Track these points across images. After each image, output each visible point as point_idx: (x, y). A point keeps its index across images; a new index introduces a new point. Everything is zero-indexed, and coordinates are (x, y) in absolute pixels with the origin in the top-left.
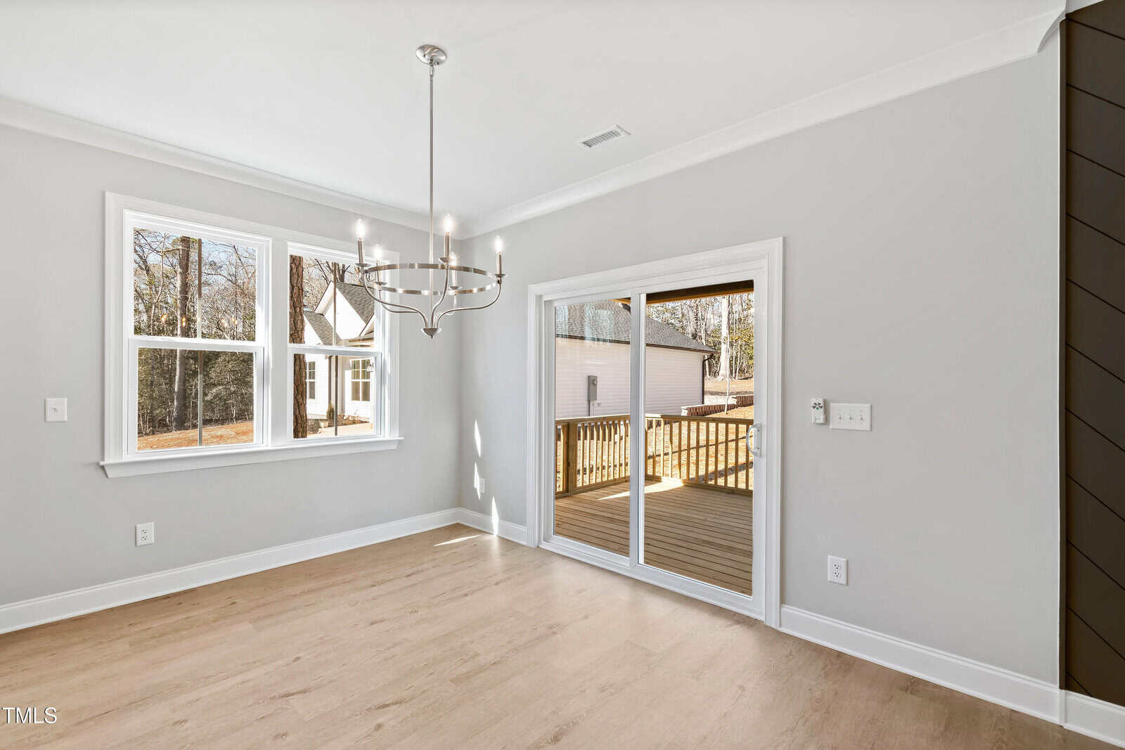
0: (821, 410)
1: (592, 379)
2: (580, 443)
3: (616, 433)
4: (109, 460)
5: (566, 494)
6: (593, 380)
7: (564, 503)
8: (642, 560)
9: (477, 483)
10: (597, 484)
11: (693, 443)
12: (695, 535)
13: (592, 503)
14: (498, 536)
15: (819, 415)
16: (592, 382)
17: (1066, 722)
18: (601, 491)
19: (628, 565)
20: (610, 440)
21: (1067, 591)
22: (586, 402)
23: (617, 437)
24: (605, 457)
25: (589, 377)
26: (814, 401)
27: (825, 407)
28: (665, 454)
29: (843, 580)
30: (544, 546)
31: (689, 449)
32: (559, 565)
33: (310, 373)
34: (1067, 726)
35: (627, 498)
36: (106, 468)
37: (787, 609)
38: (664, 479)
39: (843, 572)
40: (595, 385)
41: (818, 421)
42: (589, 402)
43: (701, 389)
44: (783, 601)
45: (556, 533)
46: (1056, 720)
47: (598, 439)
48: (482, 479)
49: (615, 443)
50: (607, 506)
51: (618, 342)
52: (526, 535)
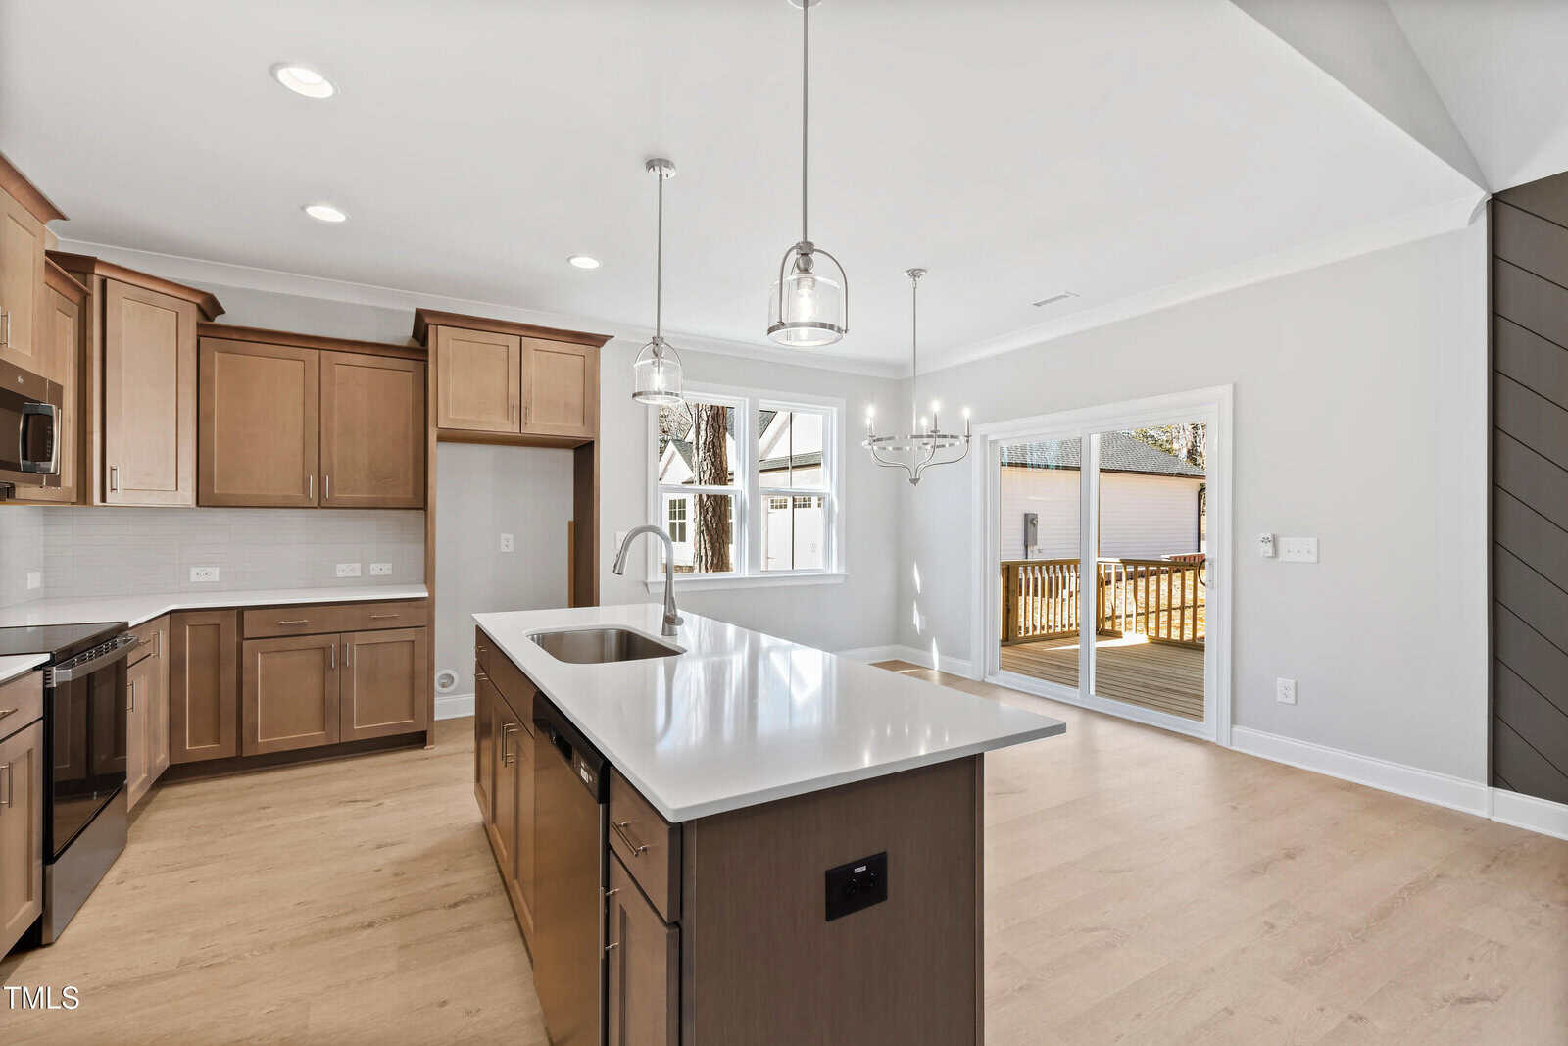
0: (1270, 545)
1: (1030, 517)
2: (1021, 599)
3: (1064, 587)
4: (650, 579)
5: (1006, 643)
6: (1033, 519)
7: (1008, 651)
8: (1092, 691)
9: (917, 620)
10: (1041, 636)
11: (1176, 602)
12: (1157, 684)
13: (1036, 652)
14: (940, 672)
15: (1268, 548)
16: (1030, 521)
17: (1493, 815)
18: (1046, 643)
19: (1078, 697)
20: (1057, 596)
21: (1494, 699)
22: (1023, 548)
23: (1066, 593)
24: (1051, 616)
25: (1026, 515)
26: (1263, 535)
27: (1274, 541)
28: (1127, 616)
29: (1291, 700)
30: (990, 680)
31: (1170, 609)
32: (1004, 695)
33: (680, 511)
34: (1493, 819)
35: (1077, 650)
36: (649, 586)
37: (1236, 729)
38: (1125, 635)
39: (1292, 693)
40: (1034, 525)
41: (1267, 555)
42: (1026, 547)
43: (1197, 532)
44: (1234, 721)
45: (1003, 667)
46: (1483, 813)
47: (1043, 596)
48: (924, 617)
49: (1063, 600)
50: (1053, 655)
51: (1066, 468)
52: (968, 669)
